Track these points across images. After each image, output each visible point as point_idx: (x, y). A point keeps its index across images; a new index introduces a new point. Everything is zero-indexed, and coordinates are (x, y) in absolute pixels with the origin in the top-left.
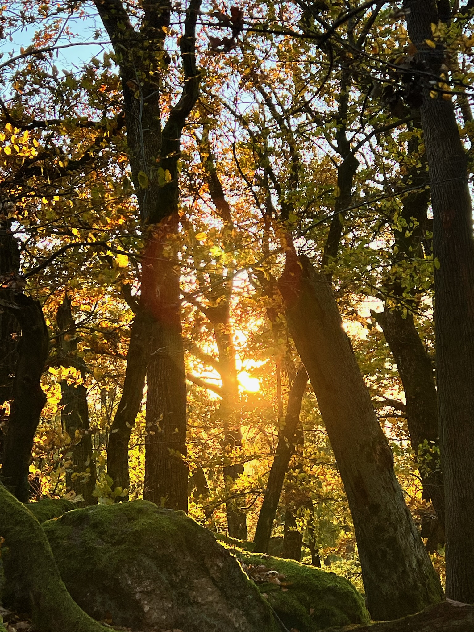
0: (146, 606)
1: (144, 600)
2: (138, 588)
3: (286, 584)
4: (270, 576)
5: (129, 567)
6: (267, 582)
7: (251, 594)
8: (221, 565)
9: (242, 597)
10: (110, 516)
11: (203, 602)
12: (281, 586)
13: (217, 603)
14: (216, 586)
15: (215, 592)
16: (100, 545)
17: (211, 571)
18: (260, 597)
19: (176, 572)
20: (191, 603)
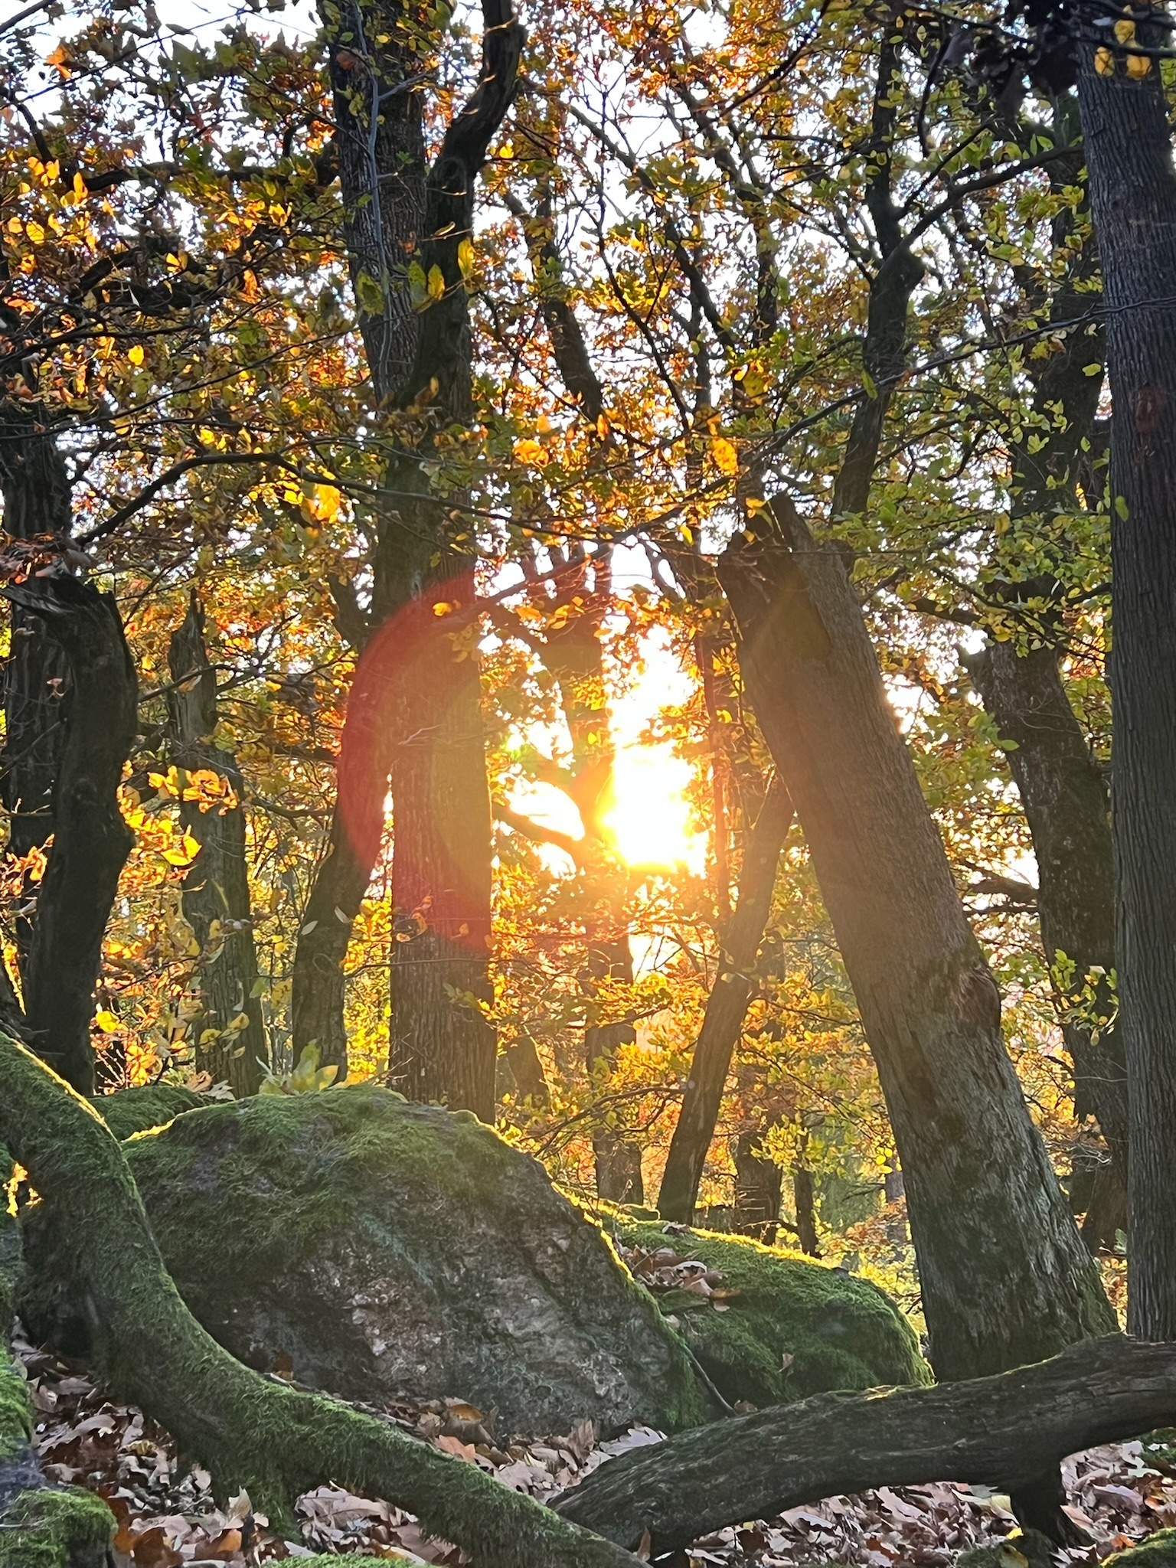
0: (377, 1341)
1: (372, 1324)
2: (357, 1297)
3: (723, 1294)
4: (685, 1273)
5: (336, 1245)
6: (677, 1287)
7: (636, 1316)
8: (564, 1244)
9: (615, 1321)
10: (291, 1123)
11: (518, 1334)
12: (712, 1299)
13: (553, 1337)
14: (553, 1295)
15: (547, 1309)
16: (264, 1192)
17: (539, 1258)
18: (659, 1322)
19: (452, 1260)
20: (489, 1337)
